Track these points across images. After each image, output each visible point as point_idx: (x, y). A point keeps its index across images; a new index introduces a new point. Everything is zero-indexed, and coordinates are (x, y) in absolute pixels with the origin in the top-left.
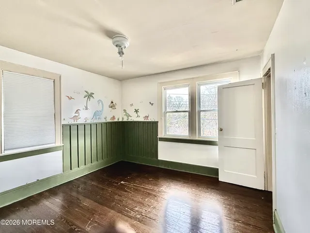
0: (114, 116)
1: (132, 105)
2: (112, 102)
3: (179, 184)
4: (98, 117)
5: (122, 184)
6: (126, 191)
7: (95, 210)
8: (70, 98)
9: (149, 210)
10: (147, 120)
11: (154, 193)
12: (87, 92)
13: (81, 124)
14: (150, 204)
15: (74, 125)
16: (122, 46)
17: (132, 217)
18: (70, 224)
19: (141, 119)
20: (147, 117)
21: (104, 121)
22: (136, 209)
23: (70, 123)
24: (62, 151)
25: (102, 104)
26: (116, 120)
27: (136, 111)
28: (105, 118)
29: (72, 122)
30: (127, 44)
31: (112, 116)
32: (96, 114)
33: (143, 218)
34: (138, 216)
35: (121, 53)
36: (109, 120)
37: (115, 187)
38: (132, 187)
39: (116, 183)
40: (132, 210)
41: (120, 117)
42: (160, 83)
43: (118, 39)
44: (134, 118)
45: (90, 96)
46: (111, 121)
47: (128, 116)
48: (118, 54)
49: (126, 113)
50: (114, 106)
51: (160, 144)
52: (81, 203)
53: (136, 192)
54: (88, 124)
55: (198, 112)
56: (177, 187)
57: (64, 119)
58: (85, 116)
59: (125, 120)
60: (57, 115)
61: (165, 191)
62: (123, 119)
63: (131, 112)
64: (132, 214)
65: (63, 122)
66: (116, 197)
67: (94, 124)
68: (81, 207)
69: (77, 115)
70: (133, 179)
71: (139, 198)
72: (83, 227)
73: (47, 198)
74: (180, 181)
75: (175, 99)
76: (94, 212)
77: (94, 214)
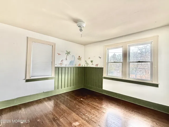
0: (80, 64)
1: (89, 58)
2: (79, 57)
3: (114, 105)
4: (72, 64)
5: (81, 100)
6: (83, 104)
7: (66, 111)
8: (59, 54)
9: (93, 117)
10: (97, 67)
11: (98, 108)
12: (67, 51)
13: (64, 67)
14: (94, 113)
15: (60, 67)
16: (82, 27)
17: (83, 118)
18: (53, 115)
19: (94, 66)
20: (97, 65)
21: (75, 66)
22: (87, 115)
23: (58, 66)
24: (54, 80)
25: (74, 57)
26: (81, 66)
27: (92, 62)
28: (75, 65)
29: (59, 66)
30: (84, 25)
31: (79, 64)
32: (71, 63)
33: (89, 120)
34: (87, 119)
35: (81, 30)
36: (77, 66)
37: (78, 101)
38: (86, 102)
39: (78, 99)
40: (84, 115)
41: (83, 64)
42: (105, 46)
43: (79, 23)
44: (90, 65)
45: (68, 53)
46: (78, 66)
47: (87, 64)
48: (79, 31)
49: (86, 62)
50: (80, 59)
51: (104, 80)
52: (60, 106)
53: (88, 105)
54: (67, 67)
55: (128, 62)
56: (112, 107)
57: (56, 64)
58: (66, 64)
59: (86, 66)
60: (53, 62)
61: (104, 108)
62: (85, 65)
63: (89, 62)
64: (84, 117)
65: (56, 66)
66: (77, 106)
67: (70, 67)
68: (60, 108)
69: (62, 62)
70: (87, 98)
71: (89, 109)
72: (59, 118)
73: (46, 101)
74: (114, 103)
75: (118, 55)
76: (65, 112)
77: (65, 113)
